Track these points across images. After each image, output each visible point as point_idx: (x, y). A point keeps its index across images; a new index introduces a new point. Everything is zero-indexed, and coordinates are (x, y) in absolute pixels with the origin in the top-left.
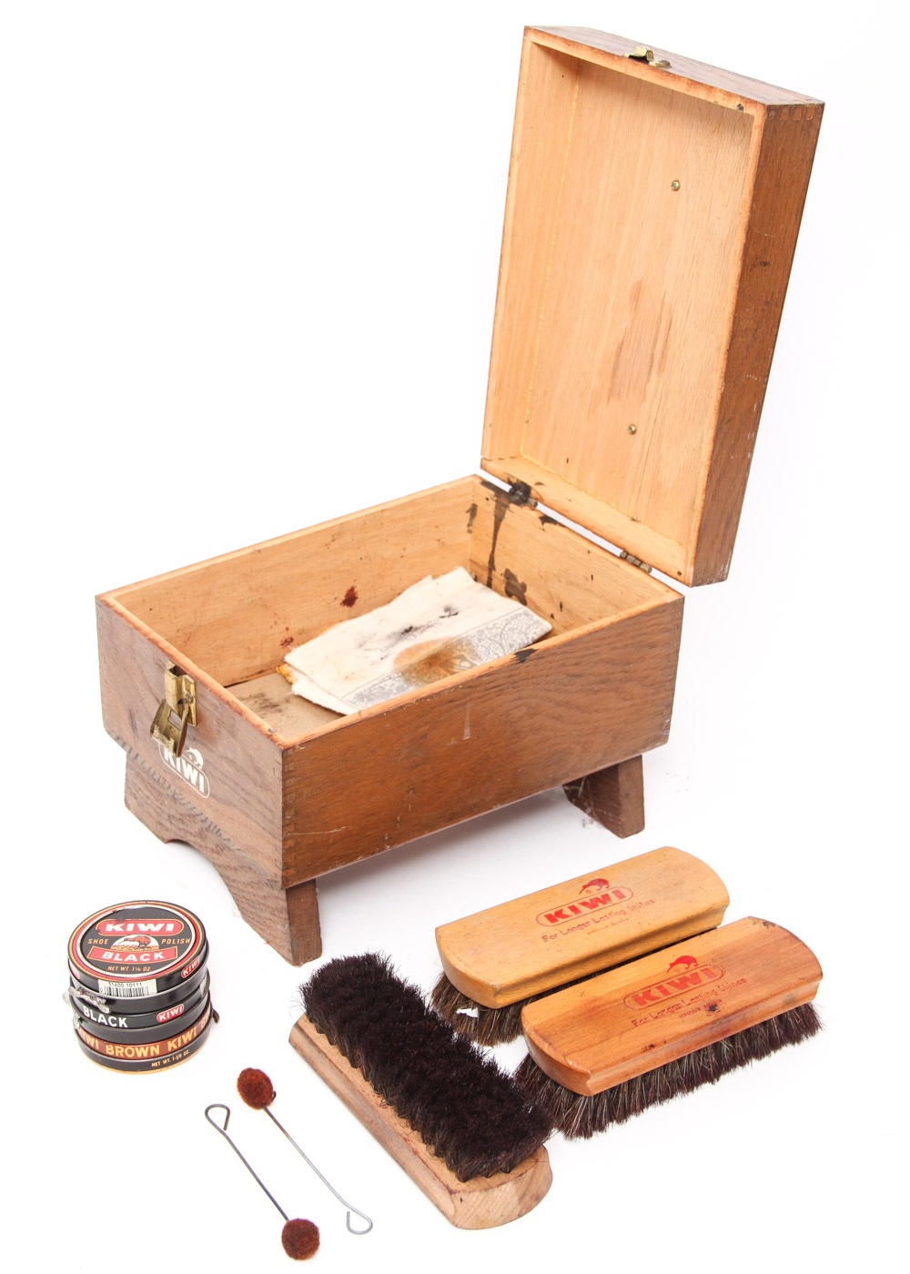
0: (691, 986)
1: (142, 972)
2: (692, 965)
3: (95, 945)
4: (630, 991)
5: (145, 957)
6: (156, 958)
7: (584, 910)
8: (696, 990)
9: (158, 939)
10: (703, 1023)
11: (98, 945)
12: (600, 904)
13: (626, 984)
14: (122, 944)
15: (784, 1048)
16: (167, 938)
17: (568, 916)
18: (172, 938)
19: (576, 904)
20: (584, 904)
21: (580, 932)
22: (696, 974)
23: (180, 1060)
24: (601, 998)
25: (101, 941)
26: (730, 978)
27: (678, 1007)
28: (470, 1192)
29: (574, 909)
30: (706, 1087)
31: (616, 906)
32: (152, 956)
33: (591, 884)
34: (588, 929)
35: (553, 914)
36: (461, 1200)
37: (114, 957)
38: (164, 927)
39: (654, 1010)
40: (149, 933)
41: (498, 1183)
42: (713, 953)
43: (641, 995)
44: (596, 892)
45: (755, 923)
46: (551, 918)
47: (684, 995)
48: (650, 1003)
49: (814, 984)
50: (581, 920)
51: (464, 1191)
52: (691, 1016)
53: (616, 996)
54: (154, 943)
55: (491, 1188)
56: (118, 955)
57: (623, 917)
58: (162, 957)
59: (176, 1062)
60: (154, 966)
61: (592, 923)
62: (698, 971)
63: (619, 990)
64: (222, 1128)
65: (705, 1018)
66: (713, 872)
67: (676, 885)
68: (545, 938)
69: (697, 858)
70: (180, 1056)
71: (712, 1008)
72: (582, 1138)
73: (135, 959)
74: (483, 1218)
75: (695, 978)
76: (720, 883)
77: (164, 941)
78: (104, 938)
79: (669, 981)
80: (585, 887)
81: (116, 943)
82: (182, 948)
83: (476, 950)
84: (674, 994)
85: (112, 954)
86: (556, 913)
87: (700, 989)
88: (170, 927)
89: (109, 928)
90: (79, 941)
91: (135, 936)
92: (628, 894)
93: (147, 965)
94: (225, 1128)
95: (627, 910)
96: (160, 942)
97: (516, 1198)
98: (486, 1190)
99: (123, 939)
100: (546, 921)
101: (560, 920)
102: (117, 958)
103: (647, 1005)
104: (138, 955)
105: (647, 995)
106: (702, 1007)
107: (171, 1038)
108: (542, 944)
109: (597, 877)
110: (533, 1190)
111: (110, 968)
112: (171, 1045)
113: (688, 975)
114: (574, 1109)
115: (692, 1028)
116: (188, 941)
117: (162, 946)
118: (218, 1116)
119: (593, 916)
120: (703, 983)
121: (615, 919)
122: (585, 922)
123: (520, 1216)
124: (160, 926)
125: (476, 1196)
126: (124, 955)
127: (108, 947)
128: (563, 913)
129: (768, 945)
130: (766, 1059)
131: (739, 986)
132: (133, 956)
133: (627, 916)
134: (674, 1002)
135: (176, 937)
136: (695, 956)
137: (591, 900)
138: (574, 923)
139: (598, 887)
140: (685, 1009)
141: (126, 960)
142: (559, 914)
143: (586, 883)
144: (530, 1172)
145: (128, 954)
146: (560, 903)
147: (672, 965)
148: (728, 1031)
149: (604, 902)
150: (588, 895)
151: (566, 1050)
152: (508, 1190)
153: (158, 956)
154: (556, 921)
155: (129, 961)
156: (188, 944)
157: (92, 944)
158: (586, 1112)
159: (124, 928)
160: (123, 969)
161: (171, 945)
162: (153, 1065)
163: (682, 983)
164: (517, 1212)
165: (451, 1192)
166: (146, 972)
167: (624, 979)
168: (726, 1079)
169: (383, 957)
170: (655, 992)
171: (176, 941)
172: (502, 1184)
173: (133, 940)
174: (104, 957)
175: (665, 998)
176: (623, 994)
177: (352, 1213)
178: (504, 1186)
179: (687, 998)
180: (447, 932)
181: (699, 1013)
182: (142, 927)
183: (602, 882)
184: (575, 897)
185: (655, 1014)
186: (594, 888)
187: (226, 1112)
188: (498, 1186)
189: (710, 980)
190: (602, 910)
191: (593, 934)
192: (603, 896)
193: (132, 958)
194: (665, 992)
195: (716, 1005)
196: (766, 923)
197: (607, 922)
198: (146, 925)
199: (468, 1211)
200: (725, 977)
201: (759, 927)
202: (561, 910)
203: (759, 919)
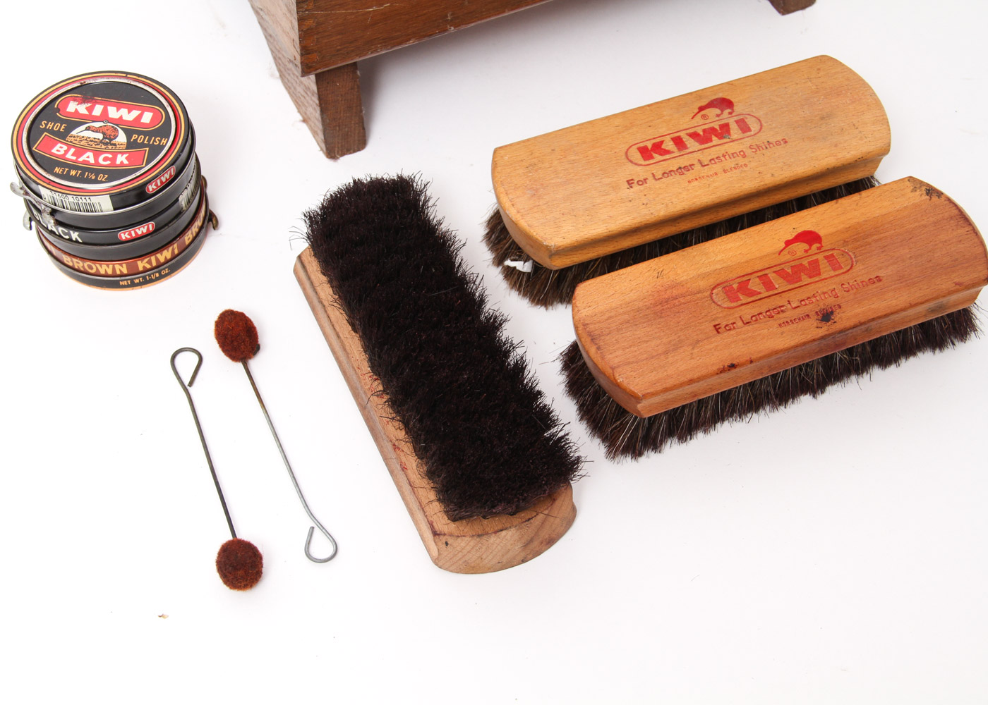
0: (805, 280)
1: (96, 182)
2: (815, 246)
3: (48, 131)
4: (722, 278)
5: (105, 159)
6: (118, 162)
7: (692, 144)
8: (813, 286)
9: (129, 133)
10: (809, 337)
11: (51, 132)
12: (714, 138)
13: (718, 266)
14: (82, 134)
15: (920, 355)
16: (139, 133)
17: (668, 152)
18: (145, 134)
19: (682, 134)
20: (694, 136)
21: (677, 177)
22: (817, 261)
23: (157, 279)
24: (681, 284)
25: (57, 127)
26: (861, 272)
27: (780, 310)
28: (458, 537)
29: (678, 142)
30: (806, 399)
31: (736, 143)
32: (114, 159)
33: (711, 105)
34: (690, 175)
35: (650, 147)
36: (447, 544)
37: (66, 152)
38: (140, 116)
39: (747, 312)
40: (120, 122)
41: (496, 529)
42: (848, 229)
43: (735, 286)
44: (714, 118)
45: (914, 190)
46: (645, 153)
47: (793, 292)
48: (744, 299)
49: (973, 291)
50: (683, 162)
51: (451, 535)
52: (795, 325)
53: (702, 284)
54: (122, 138)
55: (487, 534)
56: (73, 150)
57: (741, 161)
58: (126, 162)
59: (151, 281)
60: (113, 174)
61: (698, 167)
62: (820, 257)
63: (708, 275)
64: (186, 382)
65: (812, 330)
66: (878, 104)
67: (822, 118)
68: (630, 183)
69: (862, 80)
70: (157, 275)
71: (826, 316)
72: (629, 458)
73: (92, 161)
74: (472, 565)
75: (814, 269)
76: (884, 121)
77: (135, 137)
78: (62, 121)
79: (778, 268)
80: (701, 109)
81: (74, 133)
82: (155, 150)
83: (537, 190)
84: (780, 290)
85: (65, 148)
86: (654, 145)
87: (817, 285)
88: (147, 117)
89: (72, 107)
90: (29, 122)
91: (101, 124)
92: (754, 127)
93: (104, 172)
94: (191, 384)
95: (748, 152)
96: (129, 137)
97: (520, 545)
98: (479, 536)
99: (84, 127)
100: (636, 156)
101: (657, 157)
102: (69, 156)
103: (739, 303)
104: (97, 155)
105: (744, 287)
106: (812, 314)
107: (141, 257)
108: (625, 192)
109: (720, 95)
110: (544, 534)
111: (57, 170)
112: (142, 264)
113: (805, 262)
114: (621, 423)
115: (793, 343)
116: (164, 141)
117: (131, 145)
118: (186, 364)
119: (699, 155)
120: (823, 277)
121: (729, 163)
122: (687, 164)
123: (523, 561)
124: (135, 113)
125: (465, 542)
126: (80, 151)
127: (63, 136)
128: (663, 146)
129: (925, 226)
130: (892, 369)
131: (871, 287)
132: (90, 154)
133: (746, 161)
134: (778, 301)
135: (150, 134)
136: (822, 233)
137: (704, 131)
138: (674, 164)
139: (718, 111)
140: (790, 314)
141: (81, 159)
142: (658, 148)
143: (704, 103)
144: (541, 517)
145: (86, 151)
146: (663, 131)
147: (788, 243)
148: (844, 344)
149: (720, 137)
150: (702, 122)
151: (616, 360)
152: (508, 537)
153: (122, 159)
154: (652, 158)
155: (85, 162)
156: (163, 147)
157: (45, 130)
158: (636, 429)
159: (90, 109)
160: (73, 173)
161: (143, 145)
162: (121, 283)
163: (793, 274)
164: (520, 558)
165: (435, 534)
166: (101, 182)
167: (719, 258)
168: (834, 392)
169: (418, 184)
170: (755, 284)
171: (149, 141)
172: (502, 530)
173: (96, 130)
174: (54, 151)
175: (767, 294)
176: (712, 281)
177: (317, 530)
178: (504, 533)
179: (795, 297)
180: (506, 158)
181: (806, 323)
182: (113, 113)
183: (725, 103)
184: (686, 123)
185: (747, 318)
186: (711, 113)
187: (196, 359)
188: (496, 532)
189: (833, 273)
190: (717, 147)
191: (695, 183)
192: (722, 126)
193: (89, 157)
194: (768, 285)
195: (832, 313)
196: (931, 191)
197: (717, 167)
198: (118, 110)
199: (455, 555)
200: (854, 270)
201: (919, 197)
202: (662, 142)
203: (921, 182)
